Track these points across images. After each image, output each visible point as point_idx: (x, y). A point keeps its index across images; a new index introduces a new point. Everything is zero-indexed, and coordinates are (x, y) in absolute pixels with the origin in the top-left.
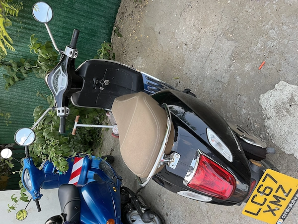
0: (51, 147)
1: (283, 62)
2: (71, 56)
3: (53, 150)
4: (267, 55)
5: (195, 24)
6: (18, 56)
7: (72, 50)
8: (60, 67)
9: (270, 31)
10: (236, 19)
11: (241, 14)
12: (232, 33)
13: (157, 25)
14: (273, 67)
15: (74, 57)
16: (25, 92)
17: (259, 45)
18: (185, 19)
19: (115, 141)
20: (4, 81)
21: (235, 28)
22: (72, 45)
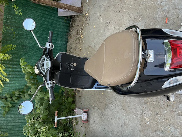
0: (43, 134)
1: (178, 11)
2: (50, 47)
3: (44, 134)
4: (166, 14)
5: (115, 28)
6: (10, 91)
7: (50, 44)
8: (44, 56)
9: (161, 3)
10: (138, 11)
11: (140, 7)
12: (139, 19)
13: (92, 43)
14: (173, 17)
15: (52, 48)
16: (17, 116)
17: (159, 13)
18: (108, 29)
19: (85, 127)
20: (2, 111)
21: (140, 15)
22: (50, 41)
